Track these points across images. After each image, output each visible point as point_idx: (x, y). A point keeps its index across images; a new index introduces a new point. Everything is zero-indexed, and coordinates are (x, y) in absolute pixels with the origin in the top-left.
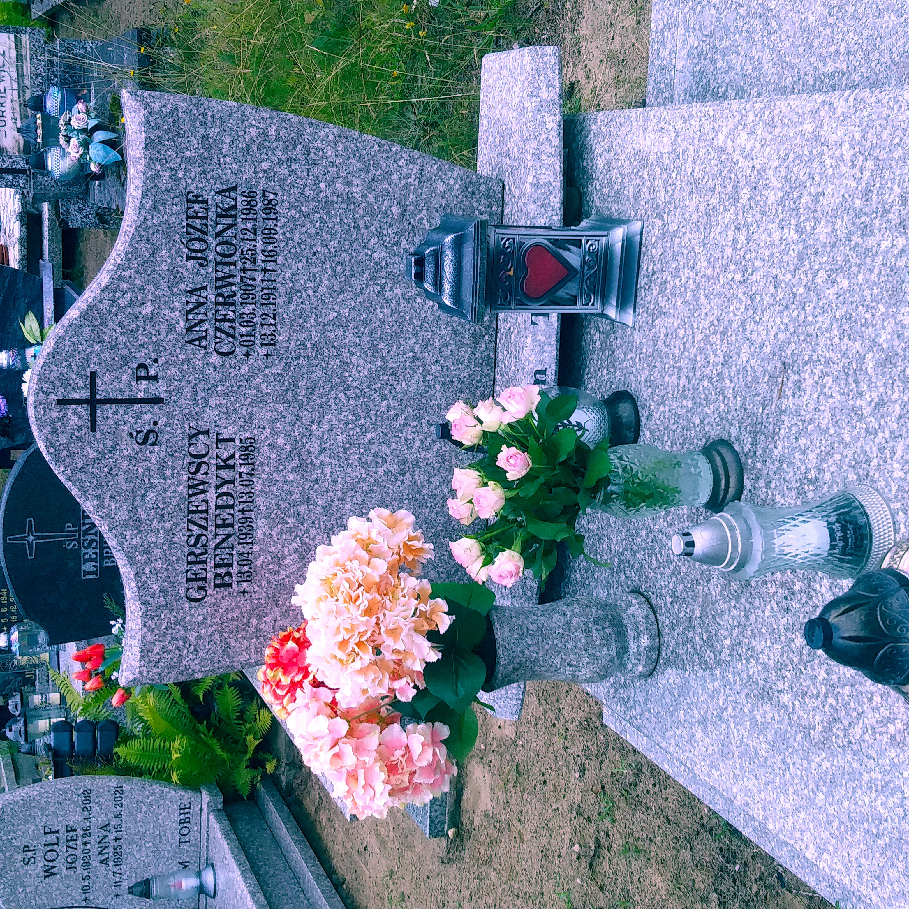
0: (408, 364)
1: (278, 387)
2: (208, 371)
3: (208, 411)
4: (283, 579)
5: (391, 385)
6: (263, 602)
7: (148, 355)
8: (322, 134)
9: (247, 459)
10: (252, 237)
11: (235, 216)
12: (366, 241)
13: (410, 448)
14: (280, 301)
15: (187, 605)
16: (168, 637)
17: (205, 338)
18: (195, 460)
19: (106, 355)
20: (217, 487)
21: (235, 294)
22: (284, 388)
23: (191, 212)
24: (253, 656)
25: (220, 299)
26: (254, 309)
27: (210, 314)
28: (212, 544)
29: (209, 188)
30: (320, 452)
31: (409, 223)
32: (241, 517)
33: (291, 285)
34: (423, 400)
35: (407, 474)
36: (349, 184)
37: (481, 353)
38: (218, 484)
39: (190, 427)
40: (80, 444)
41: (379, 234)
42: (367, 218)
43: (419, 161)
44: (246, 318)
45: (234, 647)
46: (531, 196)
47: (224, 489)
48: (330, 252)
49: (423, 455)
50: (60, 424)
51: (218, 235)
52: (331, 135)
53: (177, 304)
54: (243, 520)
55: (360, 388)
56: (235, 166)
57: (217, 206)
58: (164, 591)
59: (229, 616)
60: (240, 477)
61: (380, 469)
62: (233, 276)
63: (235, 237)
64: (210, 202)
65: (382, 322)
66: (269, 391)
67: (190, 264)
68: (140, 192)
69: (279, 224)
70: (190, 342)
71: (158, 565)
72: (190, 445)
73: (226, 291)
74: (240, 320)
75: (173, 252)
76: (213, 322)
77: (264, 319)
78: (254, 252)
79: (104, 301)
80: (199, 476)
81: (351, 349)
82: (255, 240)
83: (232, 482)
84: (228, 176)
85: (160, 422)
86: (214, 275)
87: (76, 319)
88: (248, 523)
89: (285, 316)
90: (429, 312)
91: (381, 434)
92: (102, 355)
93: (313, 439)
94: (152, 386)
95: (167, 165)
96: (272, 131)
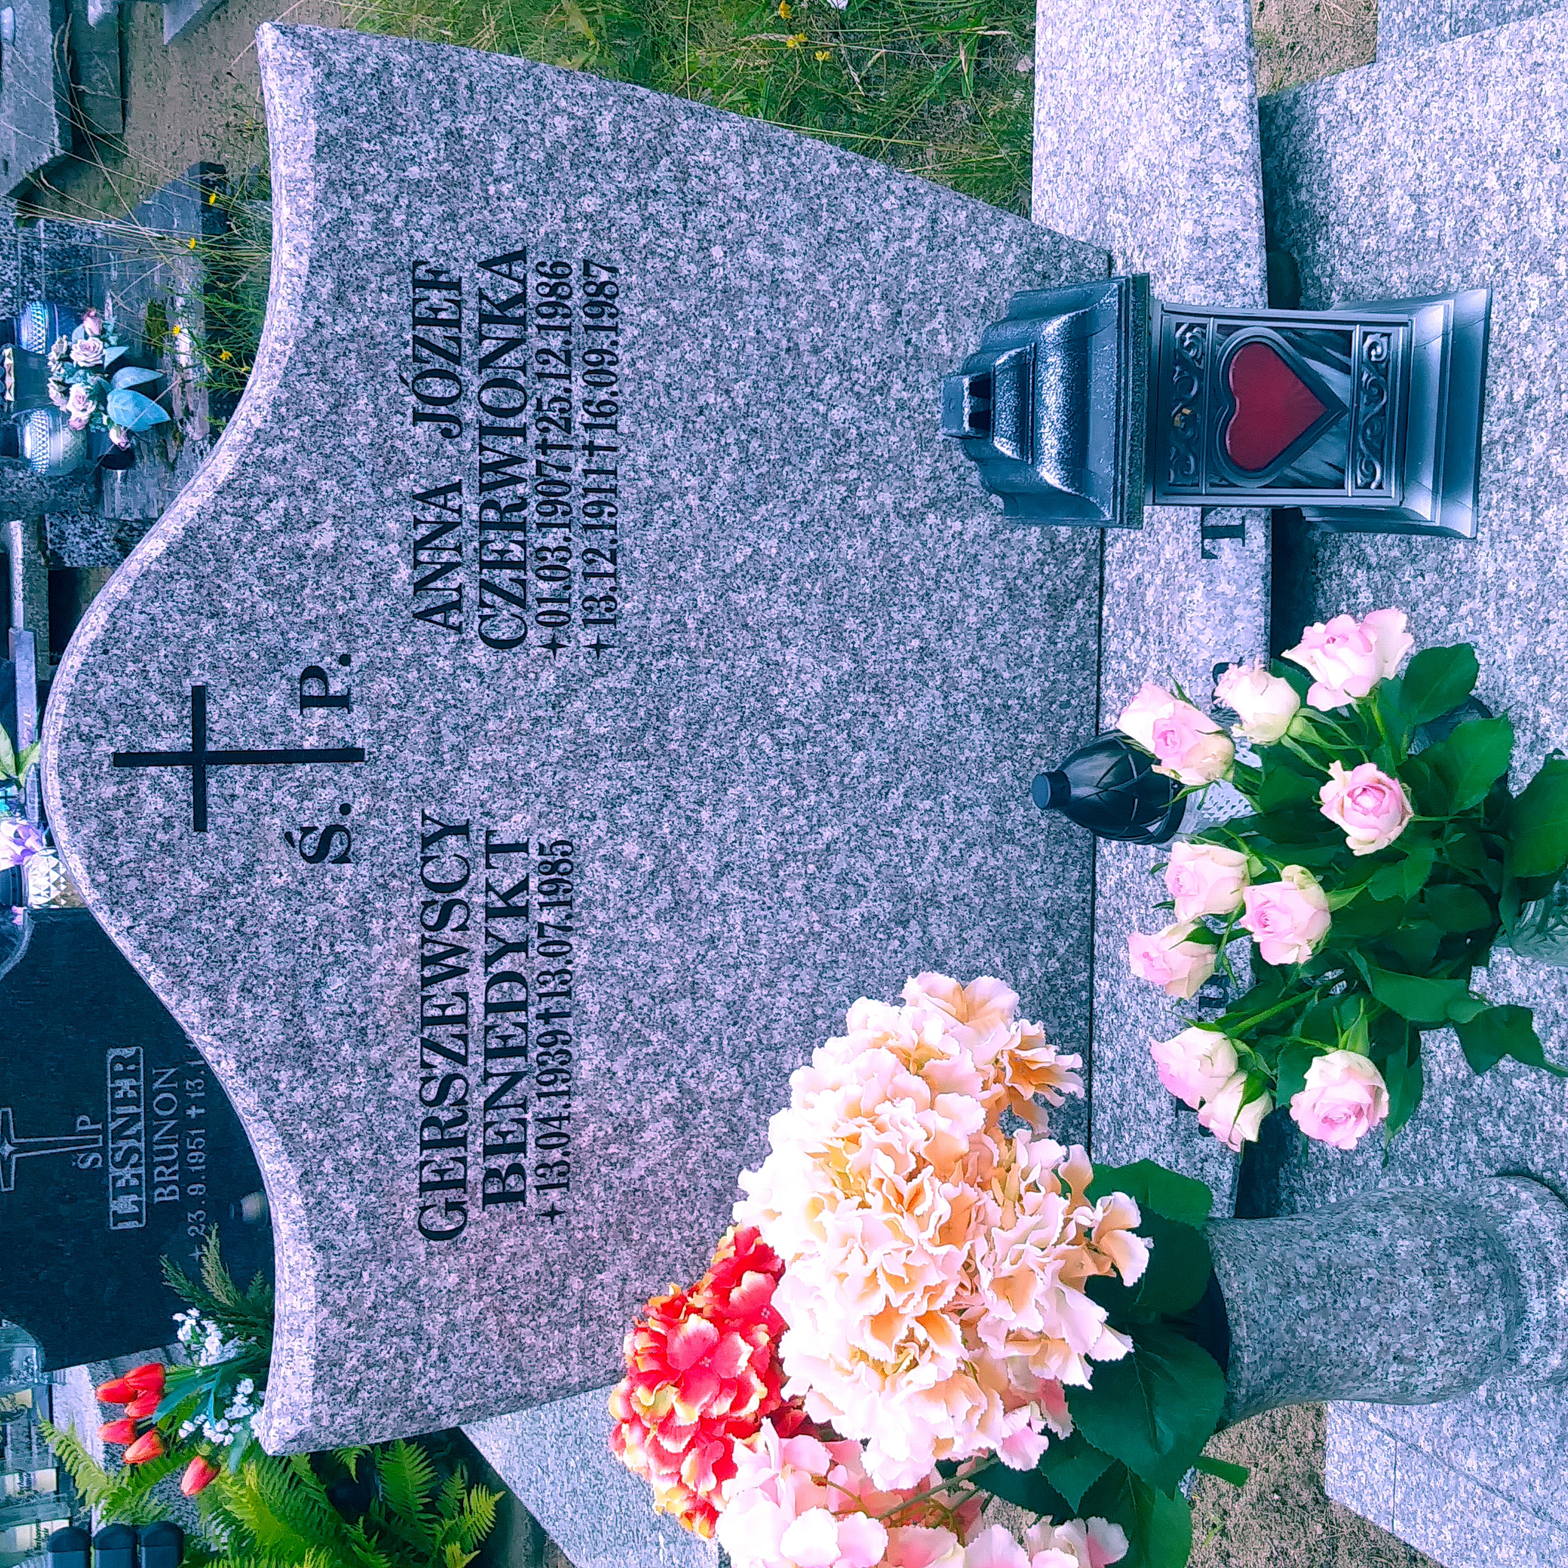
0: (909, 665)
1: (623, 723)
2: (465, 685)
3: (466, 778)
4: (642, 1178)
5: (874, 716)
6: (595, 1234)
7: (327, 645)
8: (715, 134)
9: (555, 892)
10: (562, 369)
11: (521, 321)
12: (813, 381)
13: (917, 861)
14: (625, 519)
15: (420, 1248)
16: (379, 1329)
17: (457, 606)
18: (438, 897)
19: (230, 647)
20: (489, 960)
21: (523, 504)
22: (638, 724)
23: (422, 309)
24: (576, 1368)
25: (491, 515)
26: (567, 539)
27: (469, 550)
28: (478, 1099)
29: (461, 254)
30: (719, 875)
31: (908, 342)
32: (542, 1029)
33: (650, 482)
34: (945, 750)
35: (913, 923)
36: (774, 249)
37: (1069, 639)
38: (491, 951)
39: (425, 817)
40: (169, 861)
41: (843, 366)
42: (817, 330)
43: (927, 201)
44: (550, 559)
45: (532, 1347)
46: (1190, 265)
47: (506, 964)
48: (734, 407)
49: (945, 878)
50: (120, 813)
51: (485, 363)
52: (734, 138)
53: (393, 526)
54: (549, 1039)
55: (806, 721)
56: (521, 204)
57: (482, 296)
58: (367, 1215)
59: (519, 1272)
60: (541, 935)
61: (852, 912)
62: (519, 461)
63: (523, 369)
64: (465, 287)
65: (852, 570)
66: (603, 730)
67: (422, 430)
68: (305, 259)
69: (621, 341)
70: (425, 615)
71: (354, 1152)
72: (426, 860)
73: (504, 496)
74: (537, 563)
75: (382, 402)
76: (476, 567)
77: (590, 562)
78: (565, 405)
79: (225, 517)
80: (448, 934)
81: (785, 631)
82: (568, 377)
83: (521, 947)
84: (507, 229)
85: (356, 806)
86: (475, 457)
87: (158, 560)
88: (559, 1046)
89: (637, 554)
90: (954, 545)
91: (854, 830)
92: (220, 647)
93: (703, 843)
94: (336, 720)
95: (368, 198)
96: (604, 125)
